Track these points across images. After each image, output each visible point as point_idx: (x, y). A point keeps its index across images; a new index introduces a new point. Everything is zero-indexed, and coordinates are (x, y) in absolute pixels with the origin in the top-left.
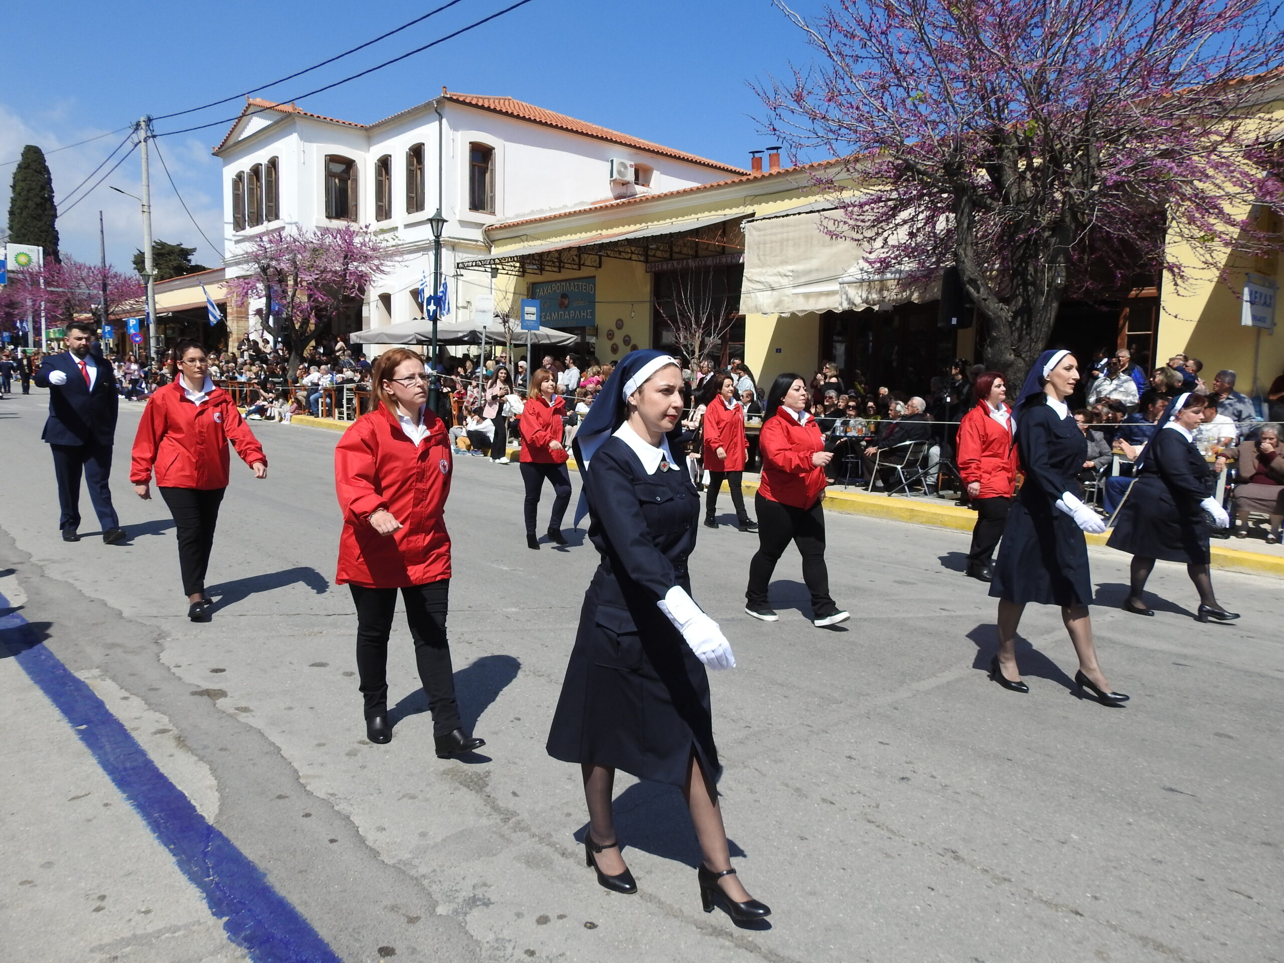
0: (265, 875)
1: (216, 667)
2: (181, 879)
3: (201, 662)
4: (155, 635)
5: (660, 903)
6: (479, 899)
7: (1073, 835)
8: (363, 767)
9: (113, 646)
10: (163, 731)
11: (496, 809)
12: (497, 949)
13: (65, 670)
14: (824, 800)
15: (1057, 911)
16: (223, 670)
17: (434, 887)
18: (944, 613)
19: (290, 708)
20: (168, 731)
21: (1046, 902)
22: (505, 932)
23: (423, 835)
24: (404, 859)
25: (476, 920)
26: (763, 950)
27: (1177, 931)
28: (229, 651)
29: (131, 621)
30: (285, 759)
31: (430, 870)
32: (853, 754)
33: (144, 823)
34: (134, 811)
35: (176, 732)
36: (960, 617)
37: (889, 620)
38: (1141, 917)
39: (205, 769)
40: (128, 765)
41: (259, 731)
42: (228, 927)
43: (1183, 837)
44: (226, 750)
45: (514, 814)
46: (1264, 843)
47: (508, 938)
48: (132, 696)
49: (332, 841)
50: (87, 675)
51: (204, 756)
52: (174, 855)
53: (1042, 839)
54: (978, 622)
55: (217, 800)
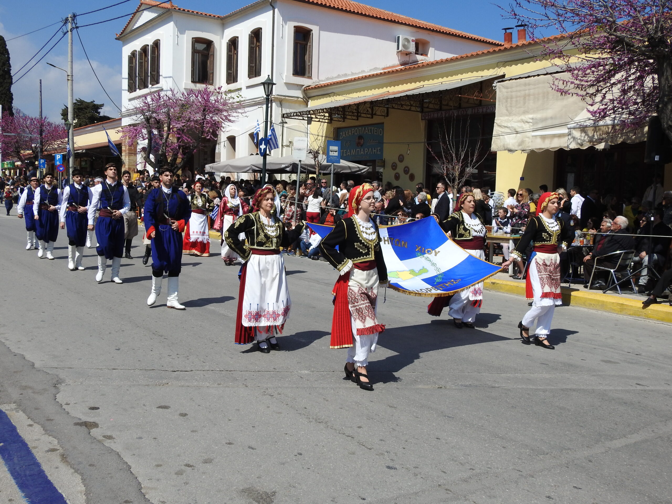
1: (93, 406)
3: (84, 402)
4: (54, 381)
8: (186, 483)
9: (25, 388)
10: (53, 450)
16: (98, 408)
18: (639, 387)
19: (141, 438)
20: (57, 450)
28: (103, 395)
29: (39, 371)
30: (133, 474)
32: (552, 495)
35: (61, 451)
36: (652, 391)
37: (593, 391)
39: (78, 478)
40: (28, 473)
41: (118, 454)
44: (93, 465)
48: (35, 424)
50: (7, 407)
51: (78, 470)
54: (666, 395)
55: (84, 501)
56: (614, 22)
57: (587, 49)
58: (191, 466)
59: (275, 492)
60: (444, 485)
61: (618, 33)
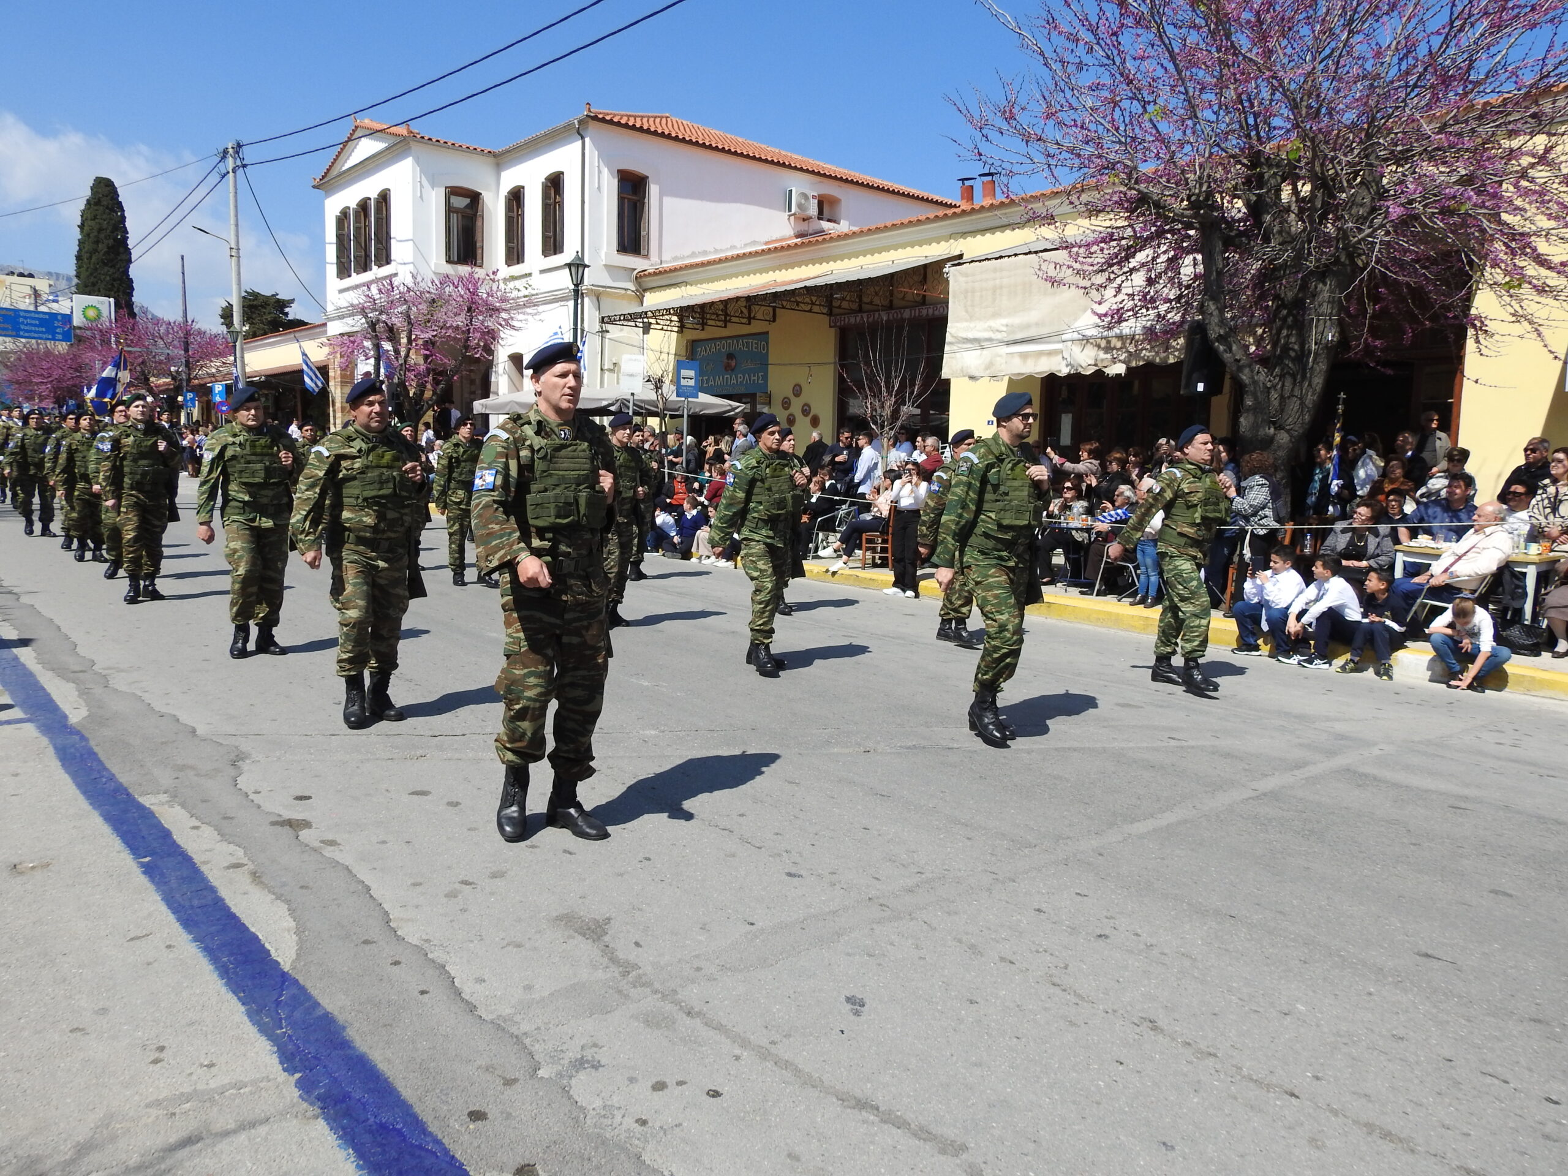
0: (344, 1028)
1: (301, 794)
2: (250, 1030)
3: (284, 788)
4: (233, 756)
5: (797, 1071)
6: (588, 1062)
7: (1298, 1006)
8: (464, 910)
9: (182, 768)
10: (237, 866)
11: (614, 960)
12: (604, 1116)
13: (128, 794)
14: (1002, 959)
15: (1268, 1091)
16: (309, 798)
17: (537, 1046)
18: (1173, 743)
19: (384, 842)
20: (243, 865)
21: (1256, 1081)
22: (615, 1098)
23: (528, 988)
24: (504, 1014)
25: (582, 1086)
26: (913, 1126)
27: (1411, 1118)
28: (316, 776)
29: (205, 740)
30: (375, 899)
31: (533, 1027)
32: (1044, 906)
33: (211, 967)
34: (201, 955)
35: (251, 866)
36: (1193, 747)
37: (1104, 750)
38: (1370, 1101)
39: (282, 909)
40: (196, 903)
41: (347, 868)
42: (299, 1084)
43: (1434, 1011)
44: (307, 887)
45: (636, 967)
46: (1535, 1021)
47: (617, 1105)
48: (203, 825)
49: (423, 992)
50: (153, 801)
51: (282, 895)
52: (243, 1004)
53: (1261, 1010)
54: (1213, 753)
55: (294, 944)
56: (1135, 168)
57: (1093, 211)
58: (470, 884)
59: (609, 919)
60: (878, 898)
61: (1142, 187)
